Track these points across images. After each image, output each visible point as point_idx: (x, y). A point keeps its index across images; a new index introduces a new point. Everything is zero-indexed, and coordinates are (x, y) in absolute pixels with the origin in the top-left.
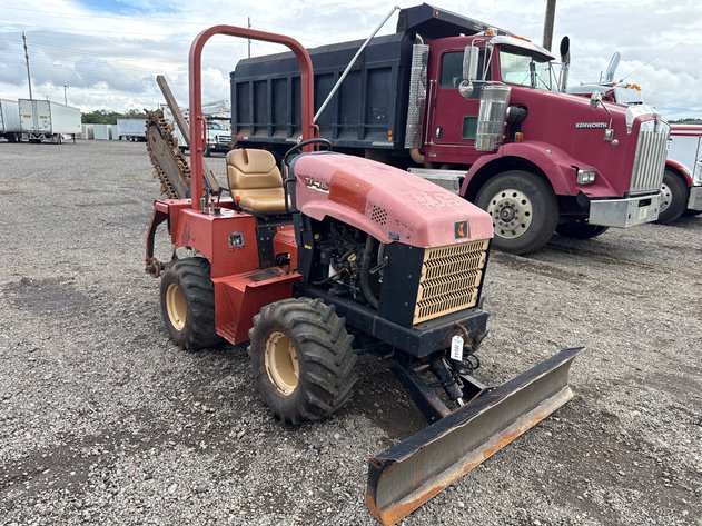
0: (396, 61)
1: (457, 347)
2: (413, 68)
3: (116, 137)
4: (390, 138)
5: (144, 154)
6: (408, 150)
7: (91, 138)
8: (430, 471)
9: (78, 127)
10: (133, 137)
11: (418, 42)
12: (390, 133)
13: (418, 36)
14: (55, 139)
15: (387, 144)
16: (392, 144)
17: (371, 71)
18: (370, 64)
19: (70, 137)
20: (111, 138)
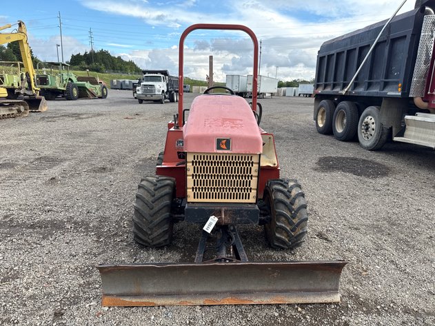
0: (409, 31)
1: (211, 224)
2: (422, 34)
3: (297, 95)
4: (400, 89)
5: (311, 104)
6: (412, 98)
7: (284, 95)
8: (151, 290)
9: (274, 89)
10: (307, 94)
11: (429, 13)
12: (400, 85)
13: (427, 8)
14: (261, 96)
15: (397, 94)
16: (400, 94)
17: (394, 41)
18: (393, 35)
19: (270, 95)
20: (294, 95)
